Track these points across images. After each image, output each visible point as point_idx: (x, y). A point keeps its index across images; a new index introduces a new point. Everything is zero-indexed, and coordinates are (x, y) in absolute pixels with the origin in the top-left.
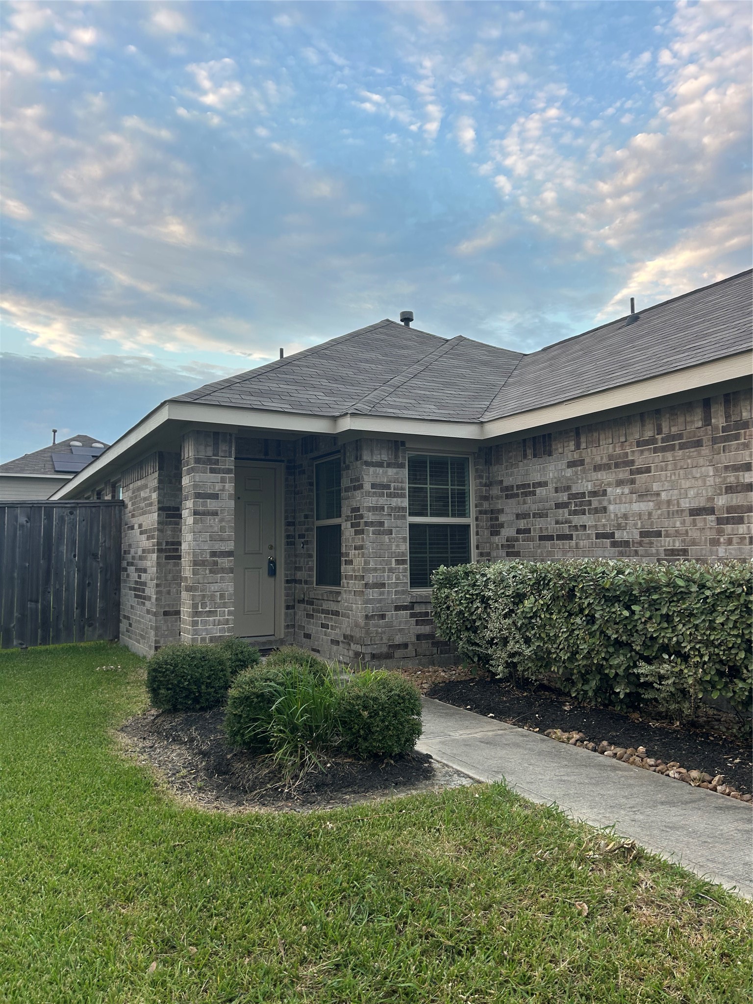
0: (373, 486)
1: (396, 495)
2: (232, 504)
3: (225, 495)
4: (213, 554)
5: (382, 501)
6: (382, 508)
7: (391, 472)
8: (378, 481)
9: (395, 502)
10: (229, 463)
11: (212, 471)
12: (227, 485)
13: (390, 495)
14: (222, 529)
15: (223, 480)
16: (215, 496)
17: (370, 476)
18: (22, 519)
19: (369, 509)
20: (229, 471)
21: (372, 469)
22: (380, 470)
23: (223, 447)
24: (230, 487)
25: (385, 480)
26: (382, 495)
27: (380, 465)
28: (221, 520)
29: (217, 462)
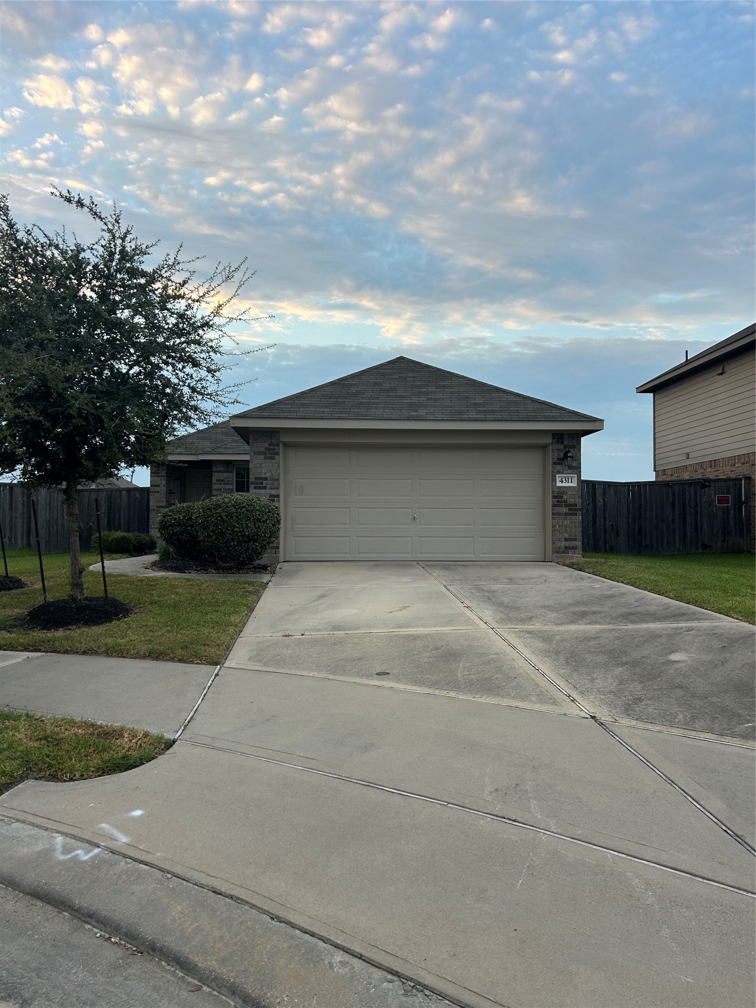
0: (217, 480)
1: (228, 484)
2: (165, 488)
3: (162, 485)
4: (157, 507)
5: (221, 486)
6: (221, 489)
7: (225, 474)
8: (219, 478)
9: (227, 487)
10: (164, 473)
11: (157, 476)
12: (163, 482)
13: (224, 484)
14: (161, 498)
15: (161, 480)
16: (158, 486)
17: (215, 476)
18: (138, 495)
19: (215, 490)
20: (163, 476)
21: (216, 474)
22: (220, 474)
23: (161, 467)
24: (164, 482)
25: (222, 478)
26: (221, 484)
27: (220, 472)
28: (161, 495)
29: (159, 473)
